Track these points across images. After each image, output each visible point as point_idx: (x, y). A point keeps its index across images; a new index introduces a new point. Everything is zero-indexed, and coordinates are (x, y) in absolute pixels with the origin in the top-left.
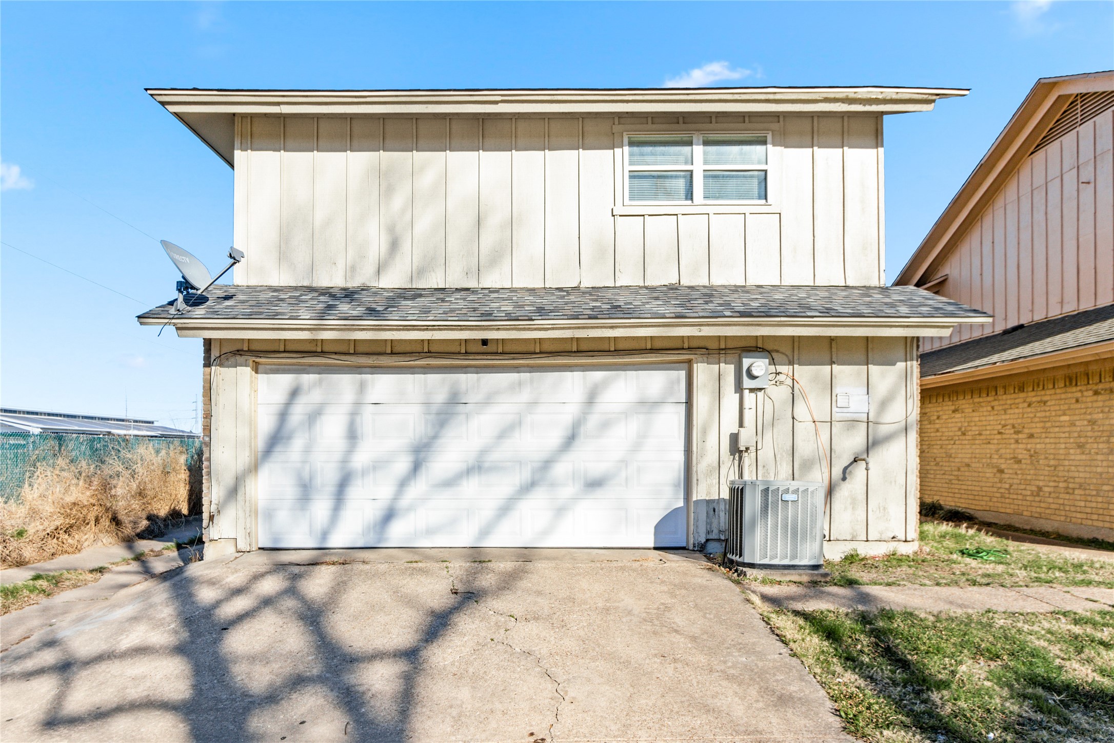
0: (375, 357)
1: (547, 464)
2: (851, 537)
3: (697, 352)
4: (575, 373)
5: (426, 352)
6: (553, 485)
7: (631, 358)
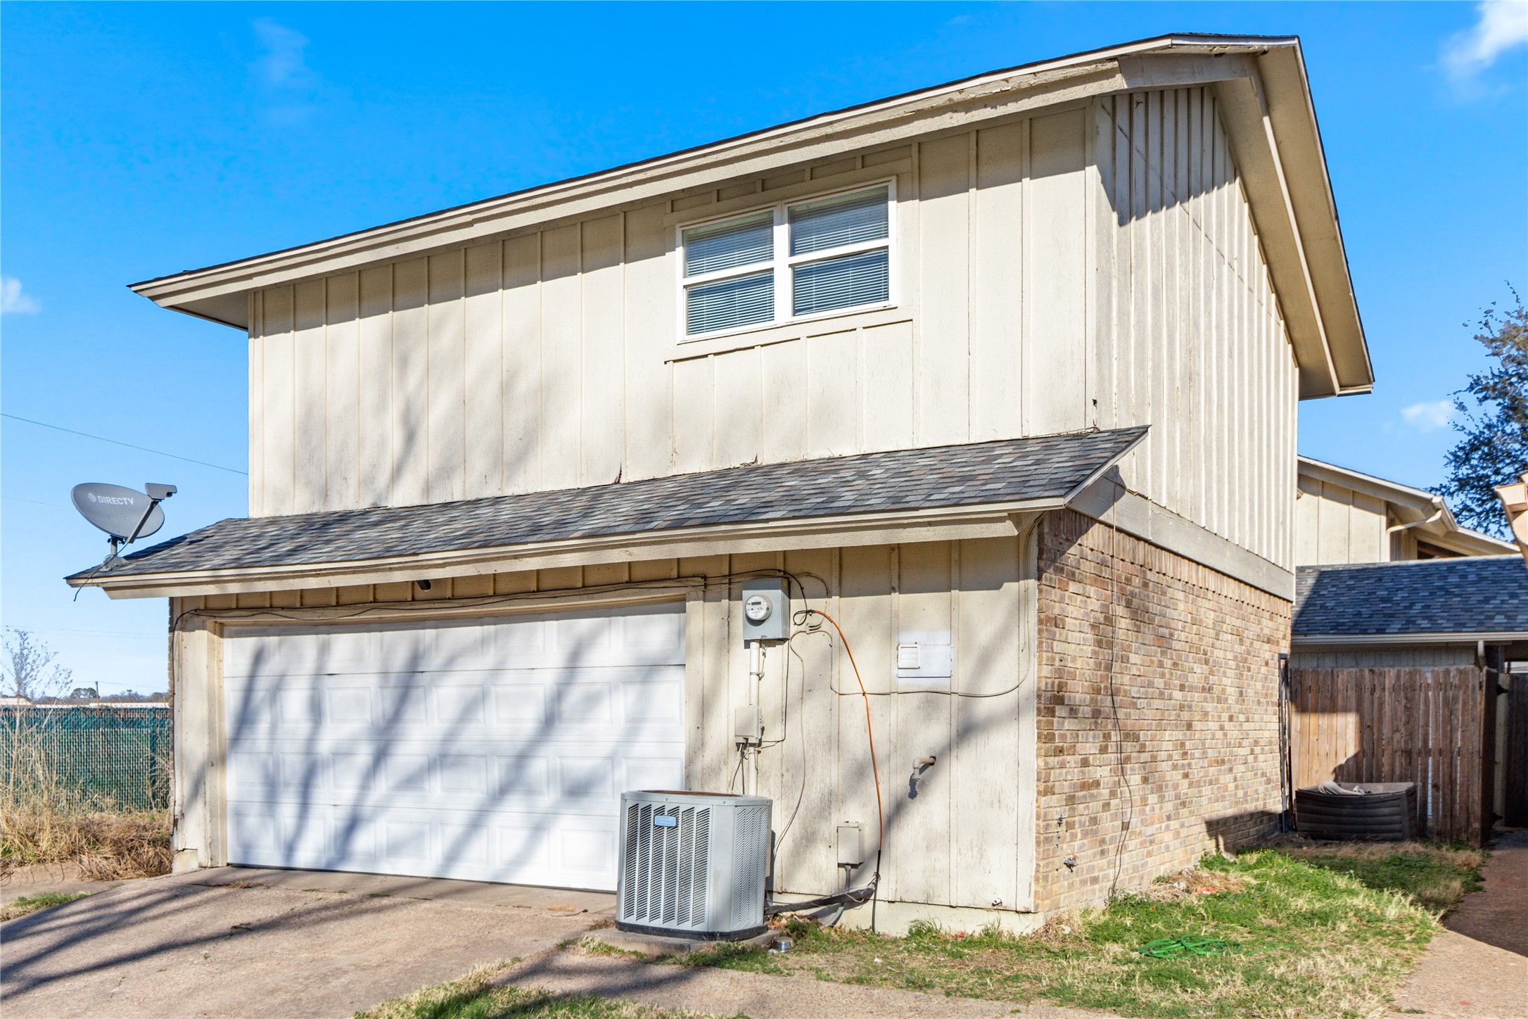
0: (320, 611)
1: (522, 759)
2: (924, 898)
3: (687, 584)
4: (547, 623)
5: (371, 602)
6: (530, 792)
7: (602, 598)
